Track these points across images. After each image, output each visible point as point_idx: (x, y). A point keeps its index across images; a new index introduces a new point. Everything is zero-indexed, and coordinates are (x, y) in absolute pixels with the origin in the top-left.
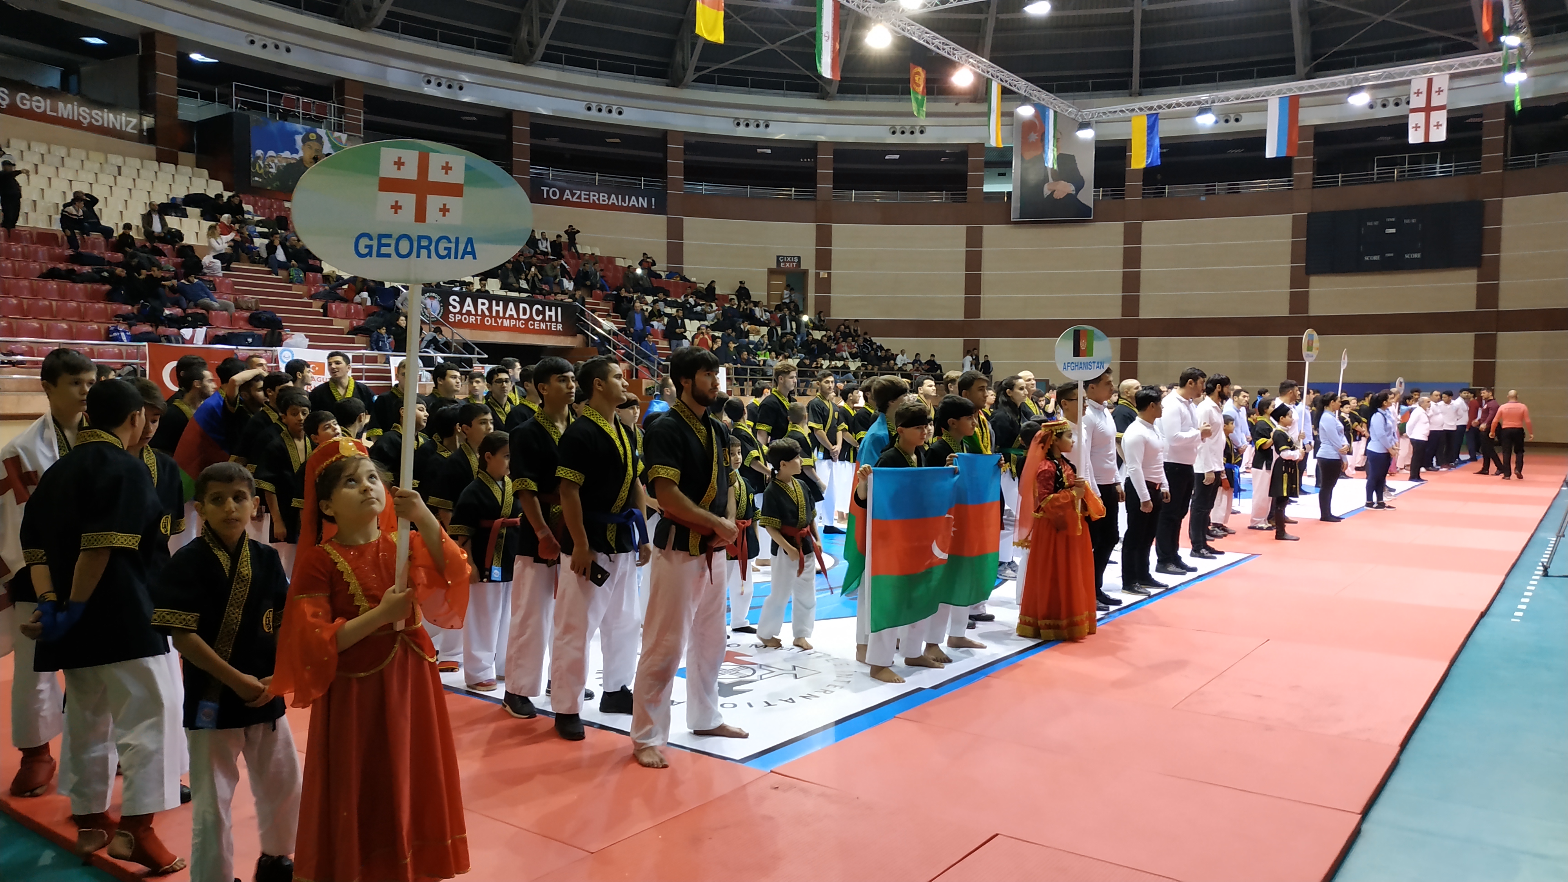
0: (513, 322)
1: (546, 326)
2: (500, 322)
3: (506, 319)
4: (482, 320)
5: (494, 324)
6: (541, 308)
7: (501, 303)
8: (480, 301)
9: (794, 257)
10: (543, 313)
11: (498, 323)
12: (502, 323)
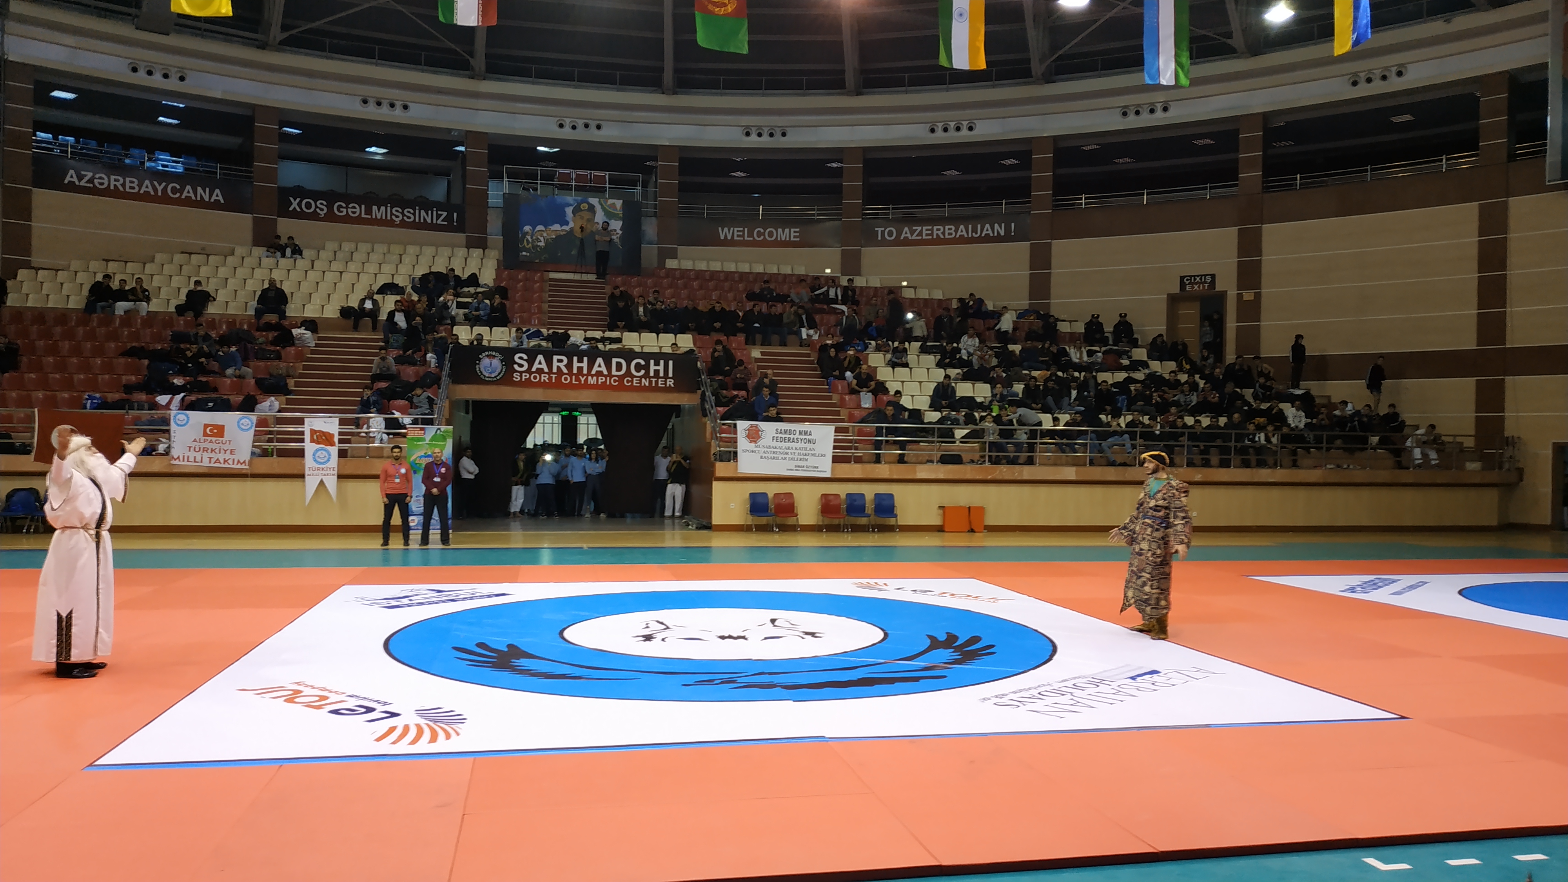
0: (601, 380)
1: (650, 382)
2: (583, 380)
3: (592, 376)
4: (558, 379)
5: (574, 382)
6: (643, 363)
7: (585, 359)
8: (555, 358)
9: (1205, 276)
10: (647, 367)
11: (580, 381)
12: (586, 380)
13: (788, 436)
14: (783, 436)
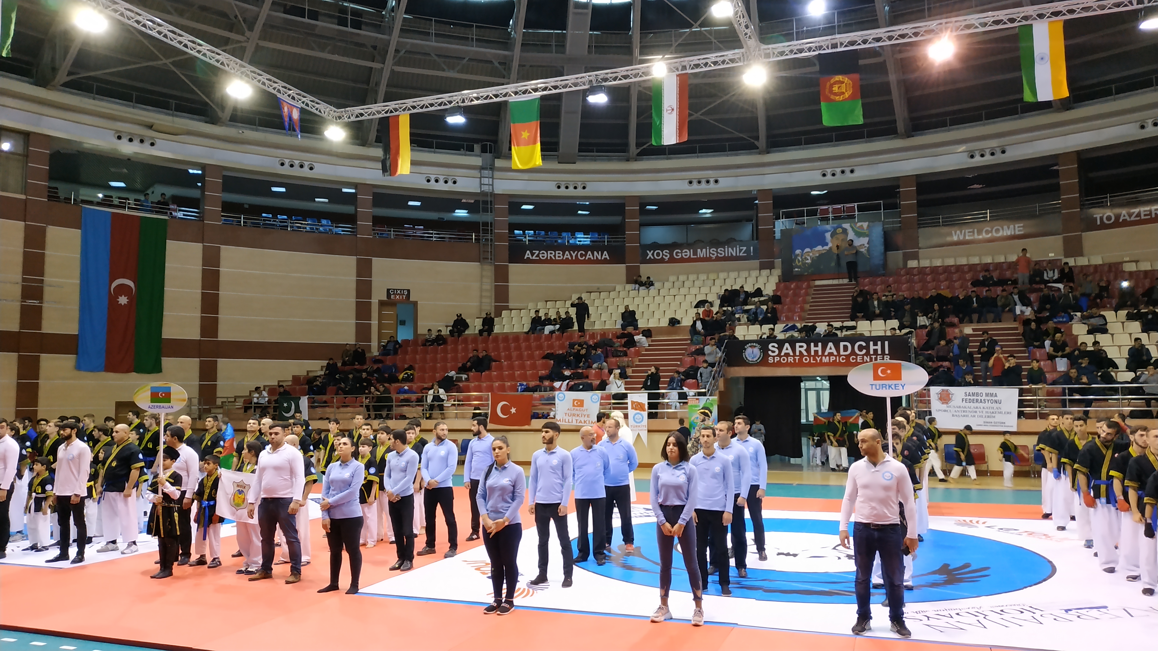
0: (833, 359)
1: (871, 358)
3: (826, 356)
4: (800, 360)
5: (812, 361)
6: (864, 344)
7: (820, 344)
8: (798, 345)
10: (867, 348)
11: (817, 360)
12: (821, 360)
13: (975, 398)
14: (972, 398)
